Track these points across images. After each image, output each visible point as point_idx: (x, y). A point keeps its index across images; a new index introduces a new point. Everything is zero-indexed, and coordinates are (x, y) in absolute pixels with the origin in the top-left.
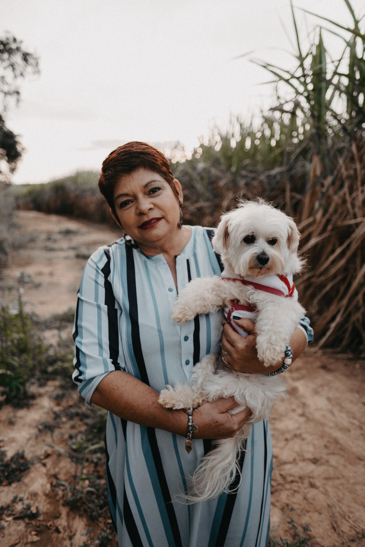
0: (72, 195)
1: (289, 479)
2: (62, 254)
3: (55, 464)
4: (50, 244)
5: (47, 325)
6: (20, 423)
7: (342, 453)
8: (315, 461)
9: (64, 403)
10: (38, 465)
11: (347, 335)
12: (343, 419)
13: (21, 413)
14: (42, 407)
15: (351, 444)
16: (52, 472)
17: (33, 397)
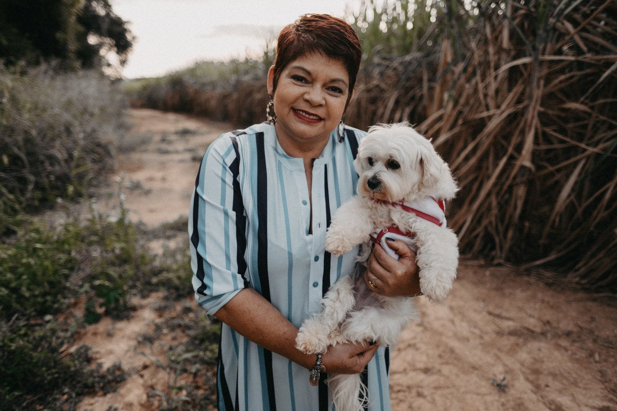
0: (191, 91)
1: (396, 388)
2: (177, 157)
3: (153, 375)
4: (164, 146)
5: (155, 234)
6: (119, 335)
7: (455, 362)
8: (426, 371)
9: (167, 315)
10: (135, 377)
11: (478, 241)
12: (463, 328)
13: (120, 325)
14: (144, 319)
15: (467, 353)
16: (149, 383)
17: (134, 309)
